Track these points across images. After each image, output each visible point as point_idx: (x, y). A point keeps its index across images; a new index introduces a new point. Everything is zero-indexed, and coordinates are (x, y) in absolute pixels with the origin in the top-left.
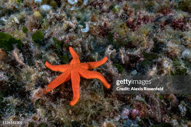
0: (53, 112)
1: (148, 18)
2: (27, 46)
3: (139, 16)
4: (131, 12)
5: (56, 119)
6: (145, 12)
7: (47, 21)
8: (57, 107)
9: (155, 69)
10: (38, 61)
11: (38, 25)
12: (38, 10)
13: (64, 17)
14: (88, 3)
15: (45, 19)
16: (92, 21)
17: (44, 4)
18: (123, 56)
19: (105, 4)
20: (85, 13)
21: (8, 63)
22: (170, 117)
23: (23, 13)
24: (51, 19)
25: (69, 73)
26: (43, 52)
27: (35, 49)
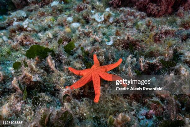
0: (77, 108)
1: (170, 32)
2: (59, 56)
3: (161, 30)
4: (153, 27)
5: (80, 114)
6: (167, 27)
7: (76, 36)
8: (80, 104)
9: (172, 75)
10: (67, 67)
11: (68, 39)
12: (69, 27)
13: (91, 32)
14: (113, 20)
15: (75, 34)
16: (116, 35)
17: (74, 22)
18: (142, 64)
19: (129, 21)
20: (110, 29)
21: (42, 68)
22: (183, 116)
23: (56, 29)
24: (80, 35)
25: (91, 75)
26: (71, 59)
27: (64, 57)
